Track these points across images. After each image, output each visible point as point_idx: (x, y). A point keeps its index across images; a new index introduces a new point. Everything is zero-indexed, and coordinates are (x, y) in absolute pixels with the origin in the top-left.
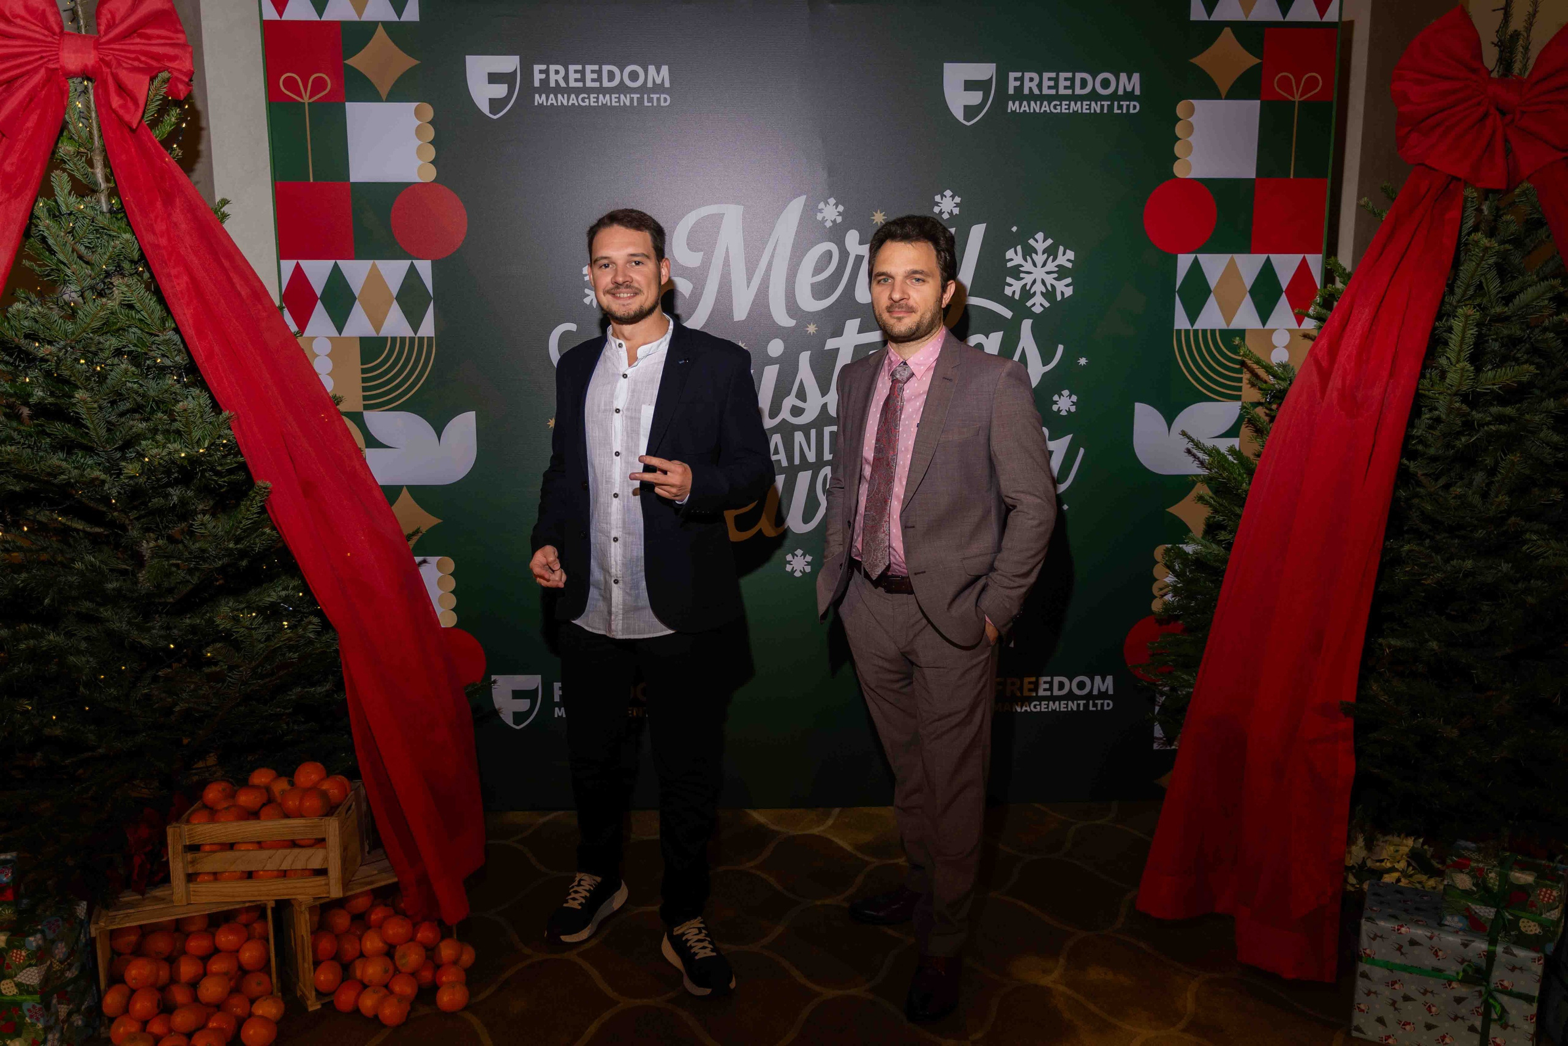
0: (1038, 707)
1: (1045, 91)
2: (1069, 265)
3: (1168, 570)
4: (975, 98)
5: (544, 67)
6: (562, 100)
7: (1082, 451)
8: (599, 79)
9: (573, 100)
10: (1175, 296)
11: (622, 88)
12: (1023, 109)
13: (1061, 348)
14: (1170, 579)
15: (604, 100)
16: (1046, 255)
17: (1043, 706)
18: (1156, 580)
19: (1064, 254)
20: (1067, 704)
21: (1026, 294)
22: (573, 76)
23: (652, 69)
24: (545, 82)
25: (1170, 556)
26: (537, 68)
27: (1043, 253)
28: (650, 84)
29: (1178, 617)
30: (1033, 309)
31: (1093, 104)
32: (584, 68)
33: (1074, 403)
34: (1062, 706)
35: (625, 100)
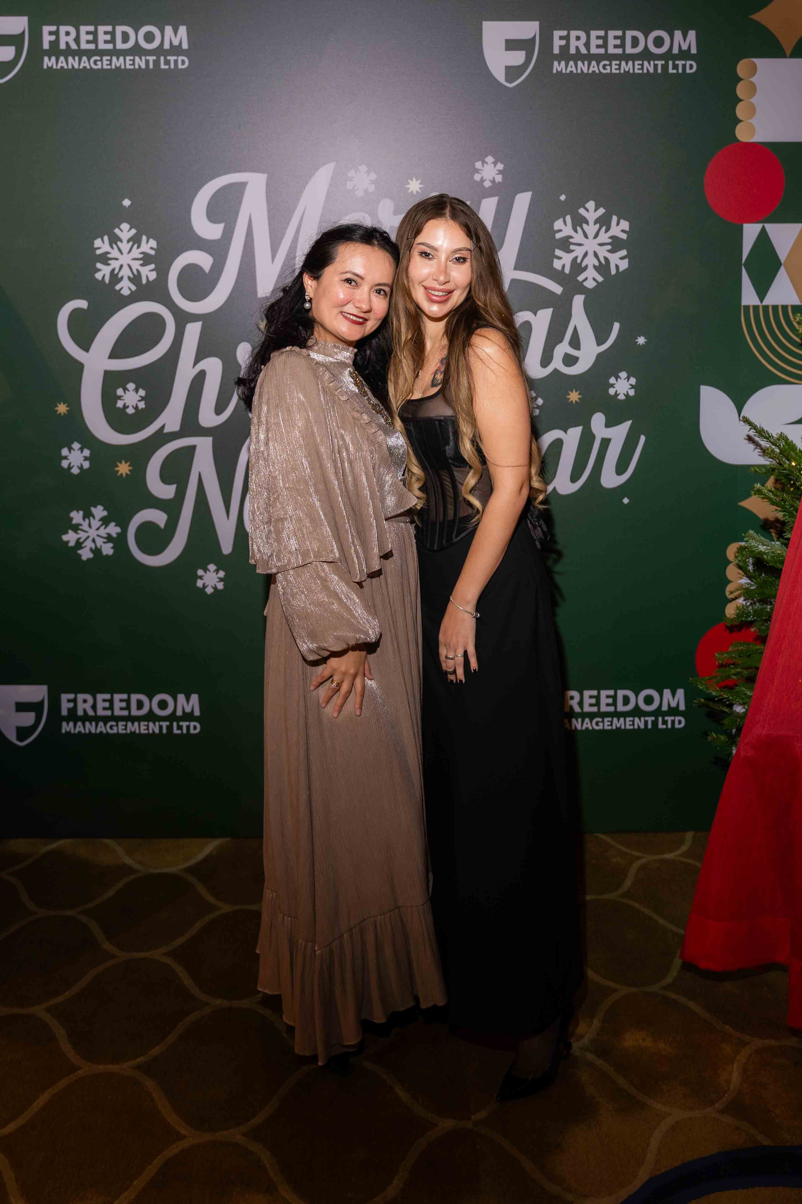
0: (601, 724)
1: (594, 50)
2: (624, 236)
3: (740, 572)
4: (518, 58)
5: (53, 28)
6: (73, 63)
7: (643, 439)
8: (113, 41)
9: (85, 63)
10: (742, 268)
11: (137, 51)
12: (569, 69)
13: (616, 326)
14: (744, 581)
15: (118, 62)
16: (598, 226)
17: (606, 723)
18: (729, 582)
19: (618, 224)
20: (633, 721)
21: (577, 267)
22: (84, 37)
23: (169, 30)
24: (55, 44)
25: (743, 555)
26: (46, 29)
27: (595, 223)
28: (167, 46)
29: (750, 624)
30: (585, 284)
31: (646, 63)
32: (96, 29)
33: (633, 387)
34: (628, 723)
35: (140, 62)
